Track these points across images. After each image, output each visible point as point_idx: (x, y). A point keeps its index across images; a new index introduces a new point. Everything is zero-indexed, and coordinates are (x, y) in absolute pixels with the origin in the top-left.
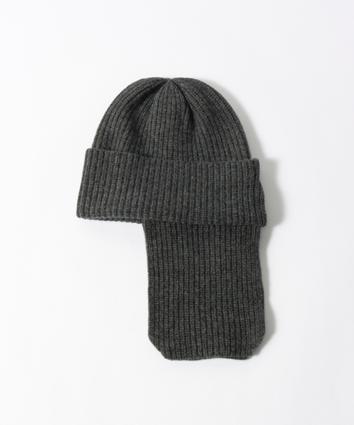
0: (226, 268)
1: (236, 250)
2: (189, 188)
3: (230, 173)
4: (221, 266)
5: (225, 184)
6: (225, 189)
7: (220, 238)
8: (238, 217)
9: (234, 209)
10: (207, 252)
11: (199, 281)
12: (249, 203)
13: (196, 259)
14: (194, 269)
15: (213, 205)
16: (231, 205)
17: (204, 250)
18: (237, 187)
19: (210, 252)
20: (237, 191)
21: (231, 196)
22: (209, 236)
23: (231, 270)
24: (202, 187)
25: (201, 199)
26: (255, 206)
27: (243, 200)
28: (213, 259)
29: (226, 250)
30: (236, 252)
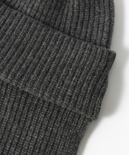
0: (40, 148)
1: (57, 134)
2: (36, 53)
3: (83, 54)
4: (36, 143)
5: (73, 62)
6: (71, 66)
7: (46, 115)
8: (70, 100)
9: (69, 90)
10: (28, 124)
11: (9, 151)
12: (87, 90)
13: (15, 127)
14: (9, 136)
15: (51, 78)
16: (69, 86)
17: (25, 121)
18: (83, 69)
19: (30, 125)
20: (81, 74)
21: (73, 77)
22: (35, 109)
23: (45, 151)
24: (49, 56)
25: (42, 69)
26: (92, 95)
27: (82, 86)
28: (30, 134)
29: (46, 130)
30: (56, 136)
